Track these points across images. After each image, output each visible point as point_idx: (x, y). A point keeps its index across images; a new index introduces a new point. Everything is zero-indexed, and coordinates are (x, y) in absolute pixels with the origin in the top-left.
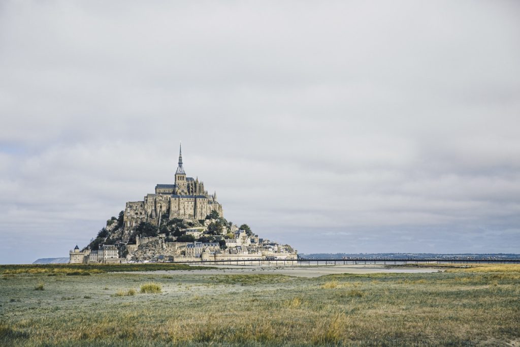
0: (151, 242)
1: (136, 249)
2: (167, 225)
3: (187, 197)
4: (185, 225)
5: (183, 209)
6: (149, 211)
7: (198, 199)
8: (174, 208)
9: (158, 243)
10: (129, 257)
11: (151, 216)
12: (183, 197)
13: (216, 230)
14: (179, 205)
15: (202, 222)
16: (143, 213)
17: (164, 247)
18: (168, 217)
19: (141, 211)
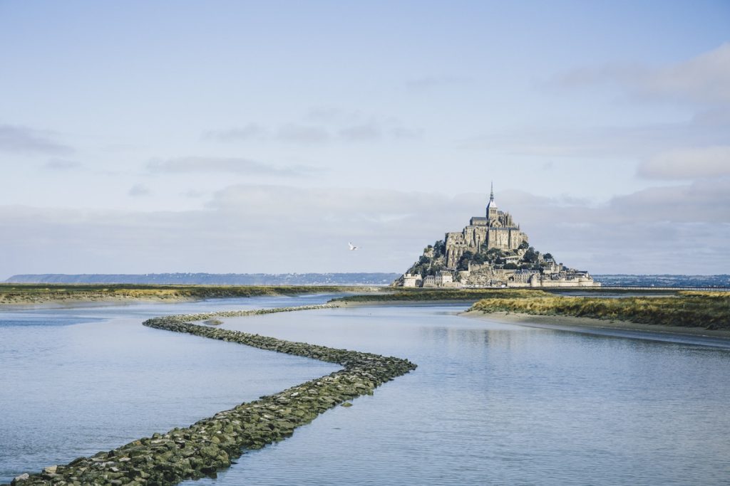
0: (483, 269)
1: (468, 275)
2: (487, 254)
3: (502, 229)
4: (503, 254)
5: (500, 240)
6: (469, 241)
7: (512, 232)
8: (491, 239)
9: (488, 270)
10: (464, 281)
11: (470, 246)
12: (499, 229)
13: (532, 259)
14: (496, 236)
15: (516, 251)
16: (463, 242)
17: (494, 273)
18: (487, 247)
19: (461, 241)
